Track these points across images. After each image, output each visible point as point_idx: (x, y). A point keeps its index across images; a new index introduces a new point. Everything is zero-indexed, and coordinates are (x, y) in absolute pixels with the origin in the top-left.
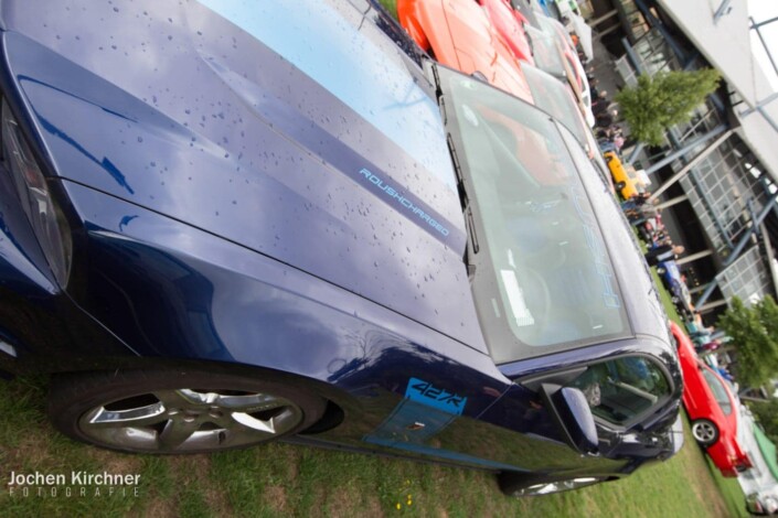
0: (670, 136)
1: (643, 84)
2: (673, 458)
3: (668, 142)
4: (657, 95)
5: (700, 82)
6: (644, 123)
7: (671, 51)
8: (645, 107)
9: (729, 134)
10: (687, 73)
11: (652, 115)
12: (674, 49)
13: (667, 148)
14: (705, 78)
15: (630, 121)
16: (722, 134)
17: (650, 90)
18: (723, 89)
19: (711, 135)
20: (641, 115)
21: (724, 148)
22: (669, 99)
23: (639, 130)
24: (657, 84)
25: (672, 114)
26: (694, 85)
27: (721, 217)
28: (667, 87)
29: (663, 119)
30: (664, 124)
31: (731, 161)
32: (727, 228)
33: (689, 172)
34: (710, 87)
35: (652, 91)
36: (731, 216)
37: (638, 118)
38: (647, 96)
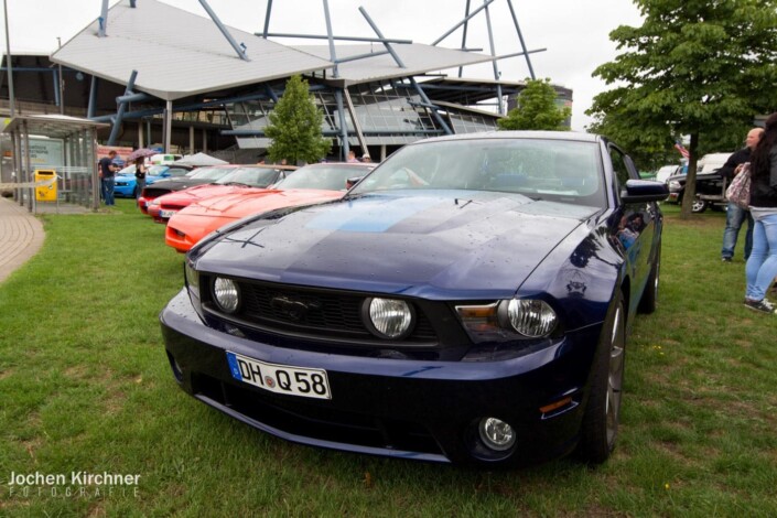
0: (326, 135)
1: (272, 134)
3: (330, 139)
4: (288, 127)
5: (295, 92)
6: (308, 147)
7: (252, 102)
8: (296, 141)
9: (346, 92)
10: (280, 101)
11: (305, 139)
12: (252, 99)
13: (335, 141)
14: (294, 87)
15: (300, 158)
16: (344, 96)
17: (281, 130)
18: (311, 79)
19: (340, 104)
20: (299, 147)
21: (356, 100)
22: (298, 120)
23: (313, 154)
24: (279, 123)
25: (311, 124)
26: (295, 97)
27: (412, 128)
28: (286, 118)
29: (311, 132)
30: (316, 134)
31: (370, 100)
32: (425, 128)
33: (364, 134)
34: (304, 87)
35: (283, 129)
36: (415, 120)
37: (301, 150)
38: (285, 135)
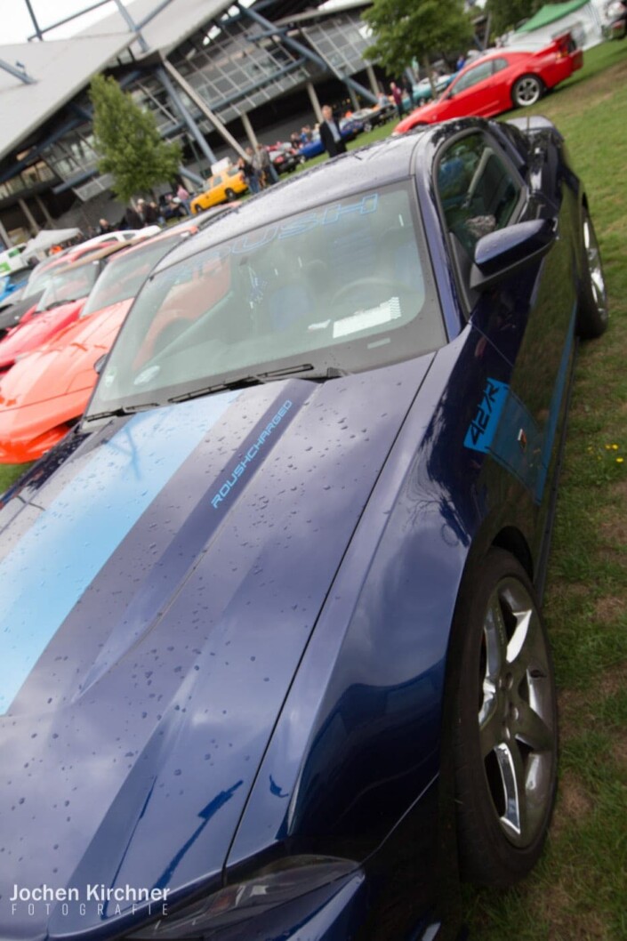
0: (171, 135)
1: (108, 167)
2: (560, 129)
3: (178, 138)
4: (121, 151)
5: (106, 100)
6: (155, 166)
7: (69, 134)
8: (138, 164)
9: (168, 65)
10: (96, 116)
11: (146, 157)
12: (66, 131)
13: (185, 139)
14: (101, 92)
15: (153, 183)
16: (167, 72)
17: (115, 159)
18: (116, 71)
19: (169, 87)
20: (145, 170)
21: (184, 70)
22: (127, 137)
23: (164, 172)
24: (109, 151)
25: (146, 133)
26: (110, 108)
27: (267, 73)
28: (112, 140)
29: (150, 144)
30: (156, 143)
31: (200, 62)
32: (281, 66)
33: (214, 112)
34: (113, 88)
35: (117, 158)
36: (266, 61)
37: (150, 173)
38: (123, 163)
